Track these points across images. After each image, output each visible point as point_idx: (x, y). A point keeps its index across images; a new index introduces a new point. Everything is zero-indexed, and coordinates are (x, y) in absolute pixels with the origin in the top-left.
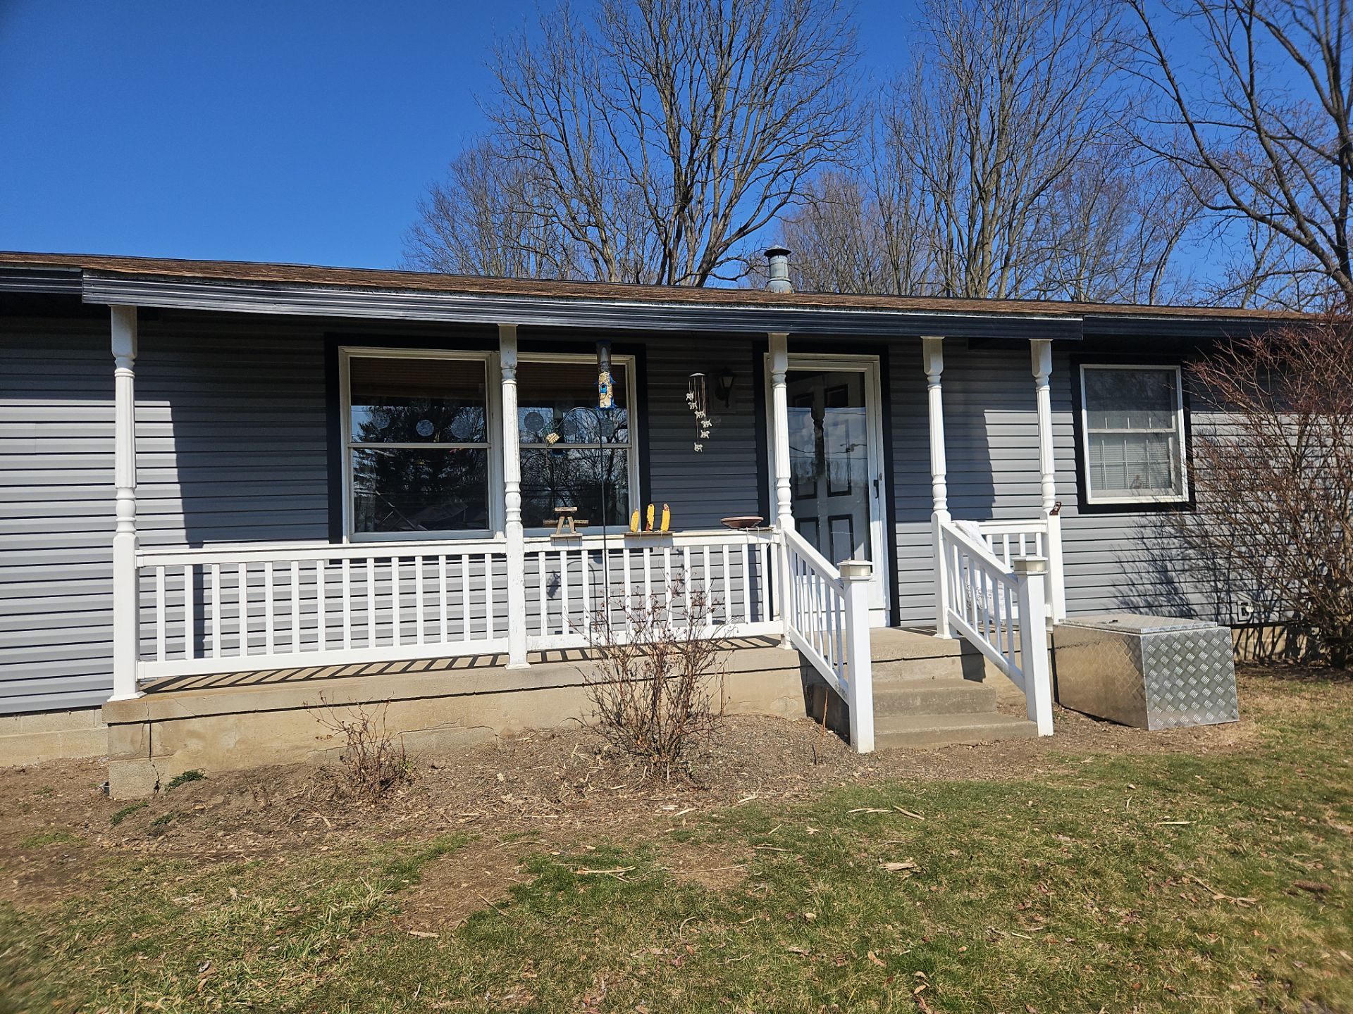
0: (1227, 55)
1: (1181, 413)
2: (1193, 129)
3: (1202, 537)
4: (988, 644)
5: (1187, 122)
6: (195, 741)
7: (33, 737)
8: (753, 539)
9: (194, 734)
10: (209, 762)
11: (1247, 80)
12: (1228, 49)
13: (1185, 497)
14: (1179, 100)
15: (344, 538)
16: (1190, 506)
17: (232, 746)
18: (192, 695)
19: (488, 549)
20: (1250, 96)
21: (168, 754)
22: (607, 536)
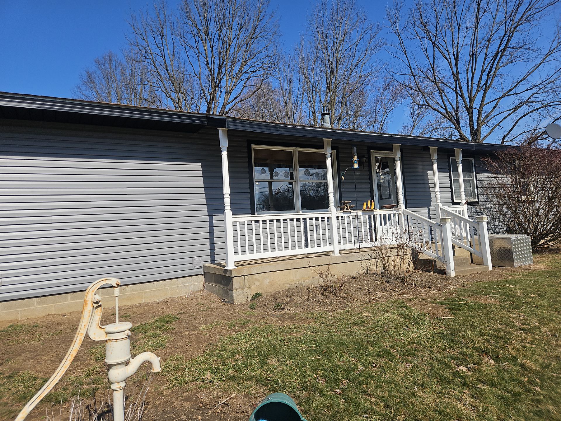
0: (426, 54)
1: (474, 173)
2: (414, 78)
3: (481, 212)
4: (463, 244)
5: (413, 75)
6: (257, 282)
7: (160, 290)
8: (394, 212)
9: (257, 280)
10: (261, 290)
11: (432, 63)
12: (426, 52)
13: (477, 200)
14: (410, 67)
15: (256, 213)
16: (477, 203)
17: (267, 284)
18: (255, 266)
19: (326, 215)
20: (433, 68)
21: (250, 287)
22: (358, 211)
